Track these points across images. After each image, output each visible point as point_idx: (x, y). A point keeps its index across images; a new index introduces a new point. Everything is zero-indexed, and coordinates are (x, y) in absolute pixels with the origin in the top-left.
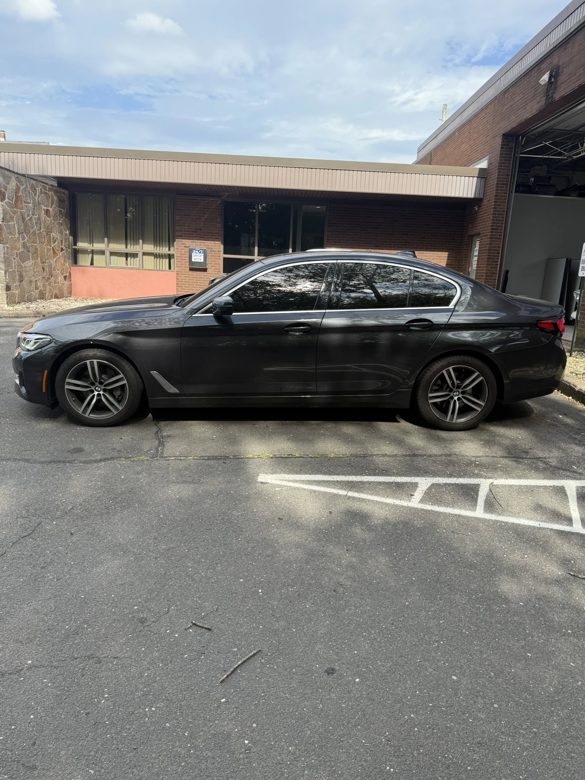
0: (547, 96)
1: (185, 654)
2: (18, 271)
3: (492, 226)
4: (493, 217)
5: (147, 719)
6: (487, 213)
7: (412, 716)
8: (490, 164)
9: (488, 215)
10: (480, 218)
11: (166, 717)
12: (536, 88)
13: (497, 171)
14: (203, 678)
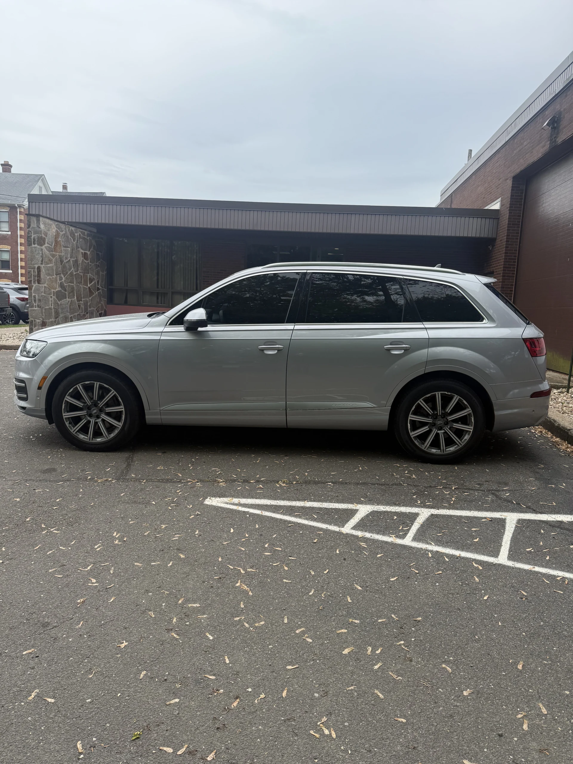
0: (551, 140)
1: (71, 657)
2: (54, 308)
3: (504, 264)
4: (505, 256)
5: (13, 712)
6: (500, 252)
7: (260, 727)
8: (502, 205)
9: (501, 254)
10: (493, 257)
11: (31, 712)
12: (541, 133)
13: (508, 212)
14: (79, 679)
